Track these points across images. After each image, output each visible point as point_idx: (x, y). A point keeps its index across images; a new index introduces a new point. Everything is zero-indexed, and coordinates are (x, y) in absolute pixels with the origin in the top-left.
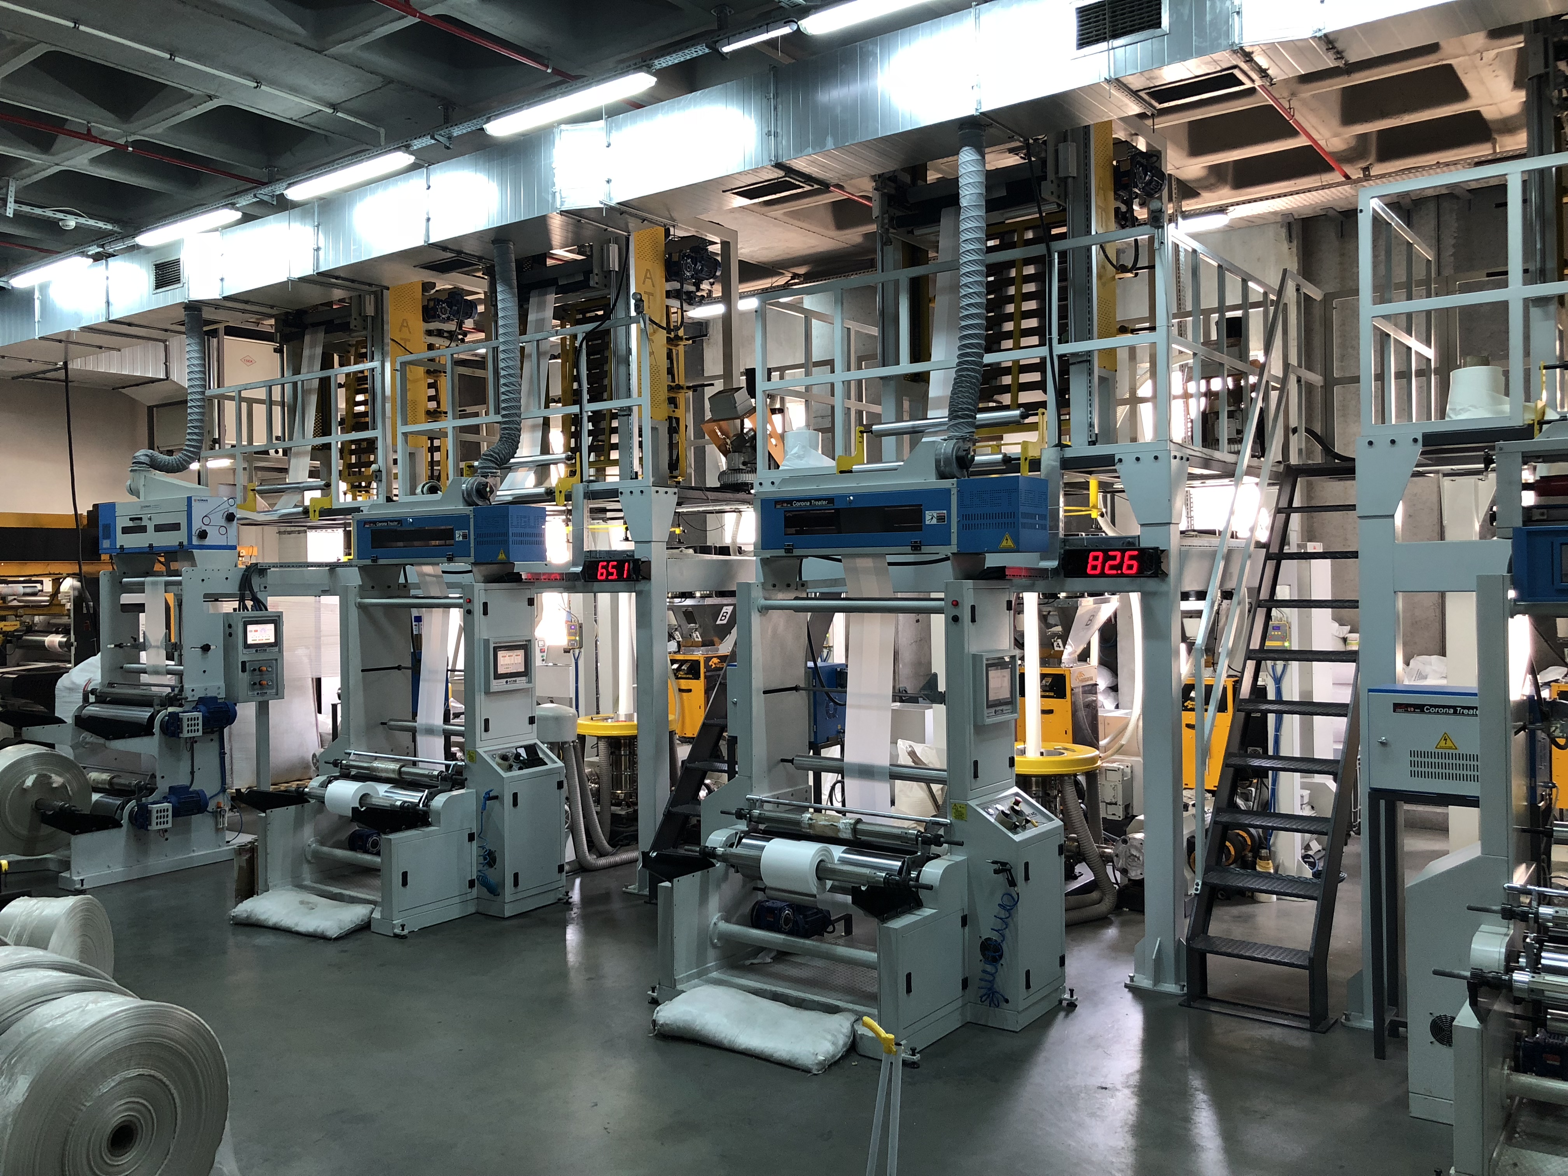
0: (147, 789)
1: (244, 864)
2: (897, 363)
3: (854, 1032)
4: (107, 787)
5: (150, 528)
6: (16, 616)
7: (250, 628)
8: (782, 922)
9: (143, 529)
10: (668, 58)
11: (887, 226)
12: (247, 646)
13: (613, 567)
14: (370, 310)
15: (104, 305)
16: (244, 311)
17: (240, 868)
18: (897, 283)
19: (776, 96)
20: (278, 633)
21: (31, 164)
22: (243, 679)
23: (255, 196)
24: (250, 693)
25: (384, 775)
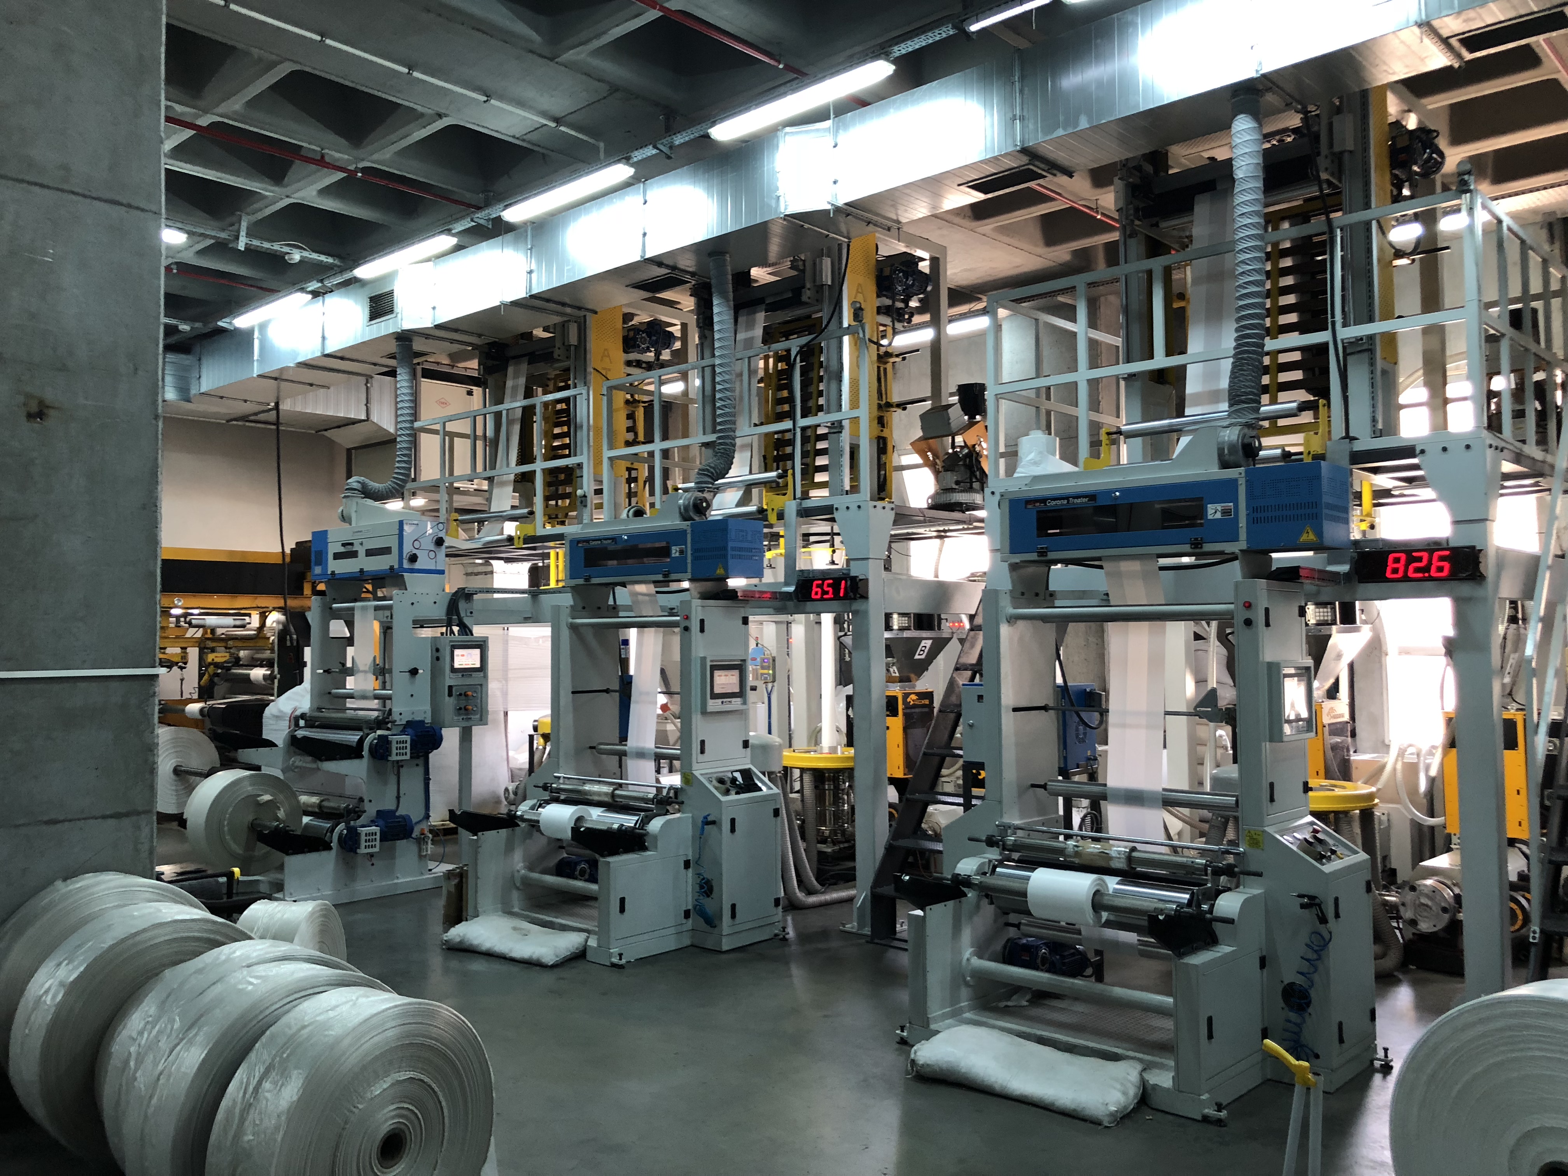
0: (356, 812)
1: (453, 889)
2: (1151, 357)
3: (1144, 1084)
4: (317, 810)
5: (362, 553)
6: (226, 648)
7: (457, 652)
8: (1039, 961)
9: (354, 554)
10: (909, 43)
11: (1132, 217)
12: (454, 670)
13: (829, 585)
14: (573, 340)
15: (320, 340)
16: (452, 341)
17: (449, 892)
18: (1150, 273)
19: (1022, 78)
20: (483, 658)
21: (265, 197)
22: (449, 703)
23: (472, 220)
24: (456, 718)
25: (596, 798)
